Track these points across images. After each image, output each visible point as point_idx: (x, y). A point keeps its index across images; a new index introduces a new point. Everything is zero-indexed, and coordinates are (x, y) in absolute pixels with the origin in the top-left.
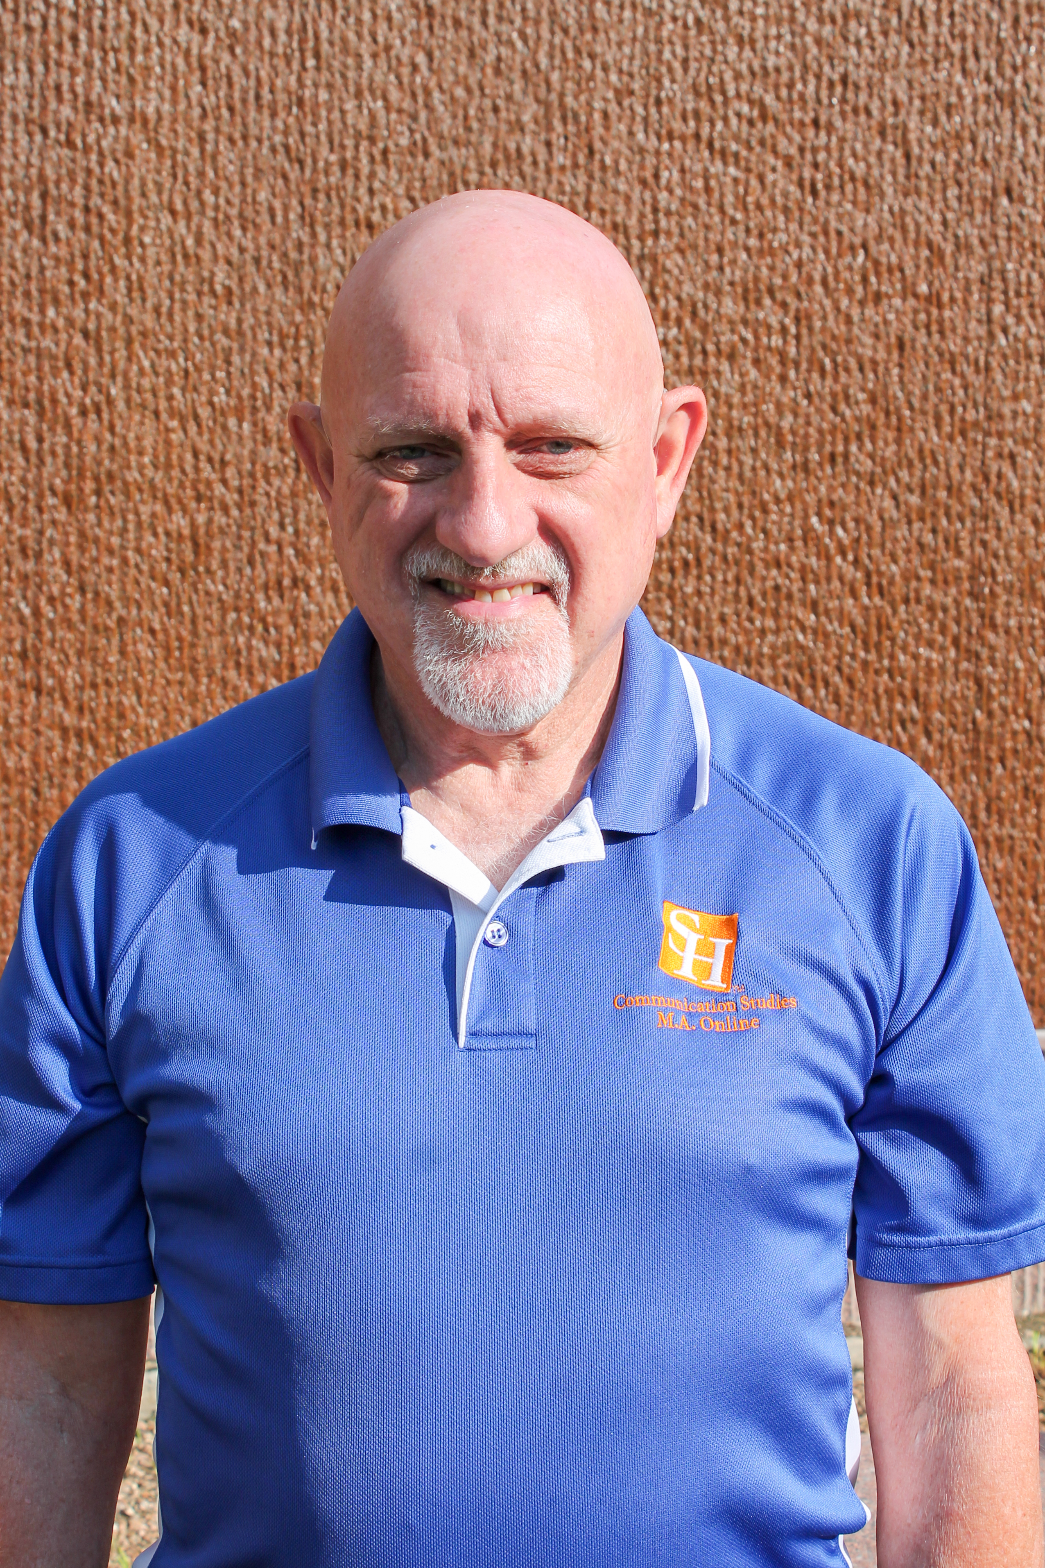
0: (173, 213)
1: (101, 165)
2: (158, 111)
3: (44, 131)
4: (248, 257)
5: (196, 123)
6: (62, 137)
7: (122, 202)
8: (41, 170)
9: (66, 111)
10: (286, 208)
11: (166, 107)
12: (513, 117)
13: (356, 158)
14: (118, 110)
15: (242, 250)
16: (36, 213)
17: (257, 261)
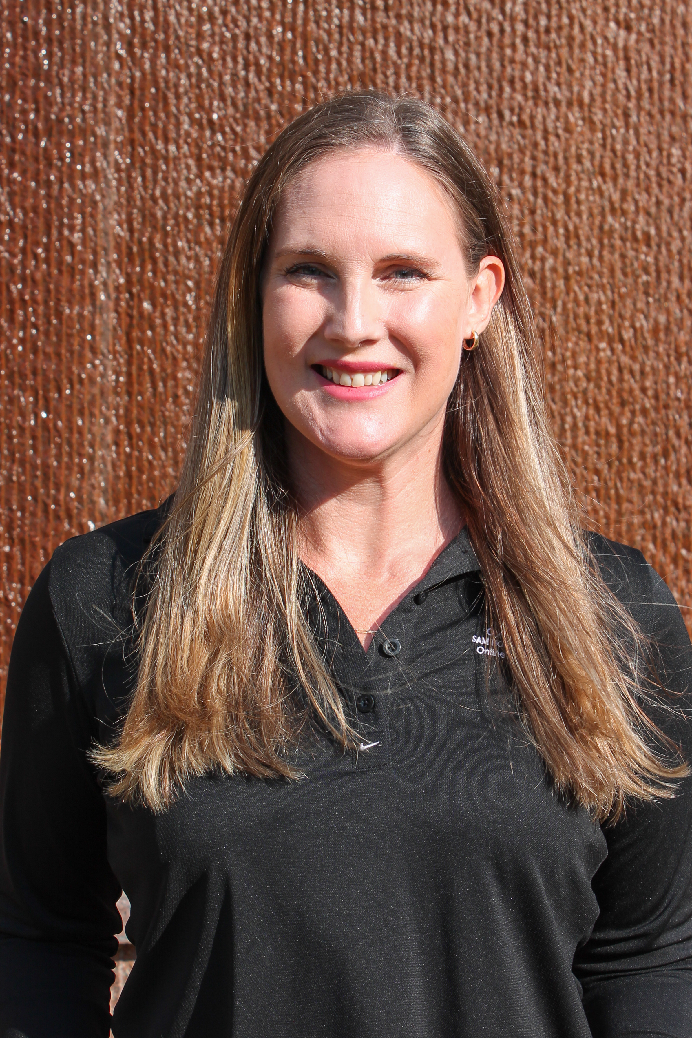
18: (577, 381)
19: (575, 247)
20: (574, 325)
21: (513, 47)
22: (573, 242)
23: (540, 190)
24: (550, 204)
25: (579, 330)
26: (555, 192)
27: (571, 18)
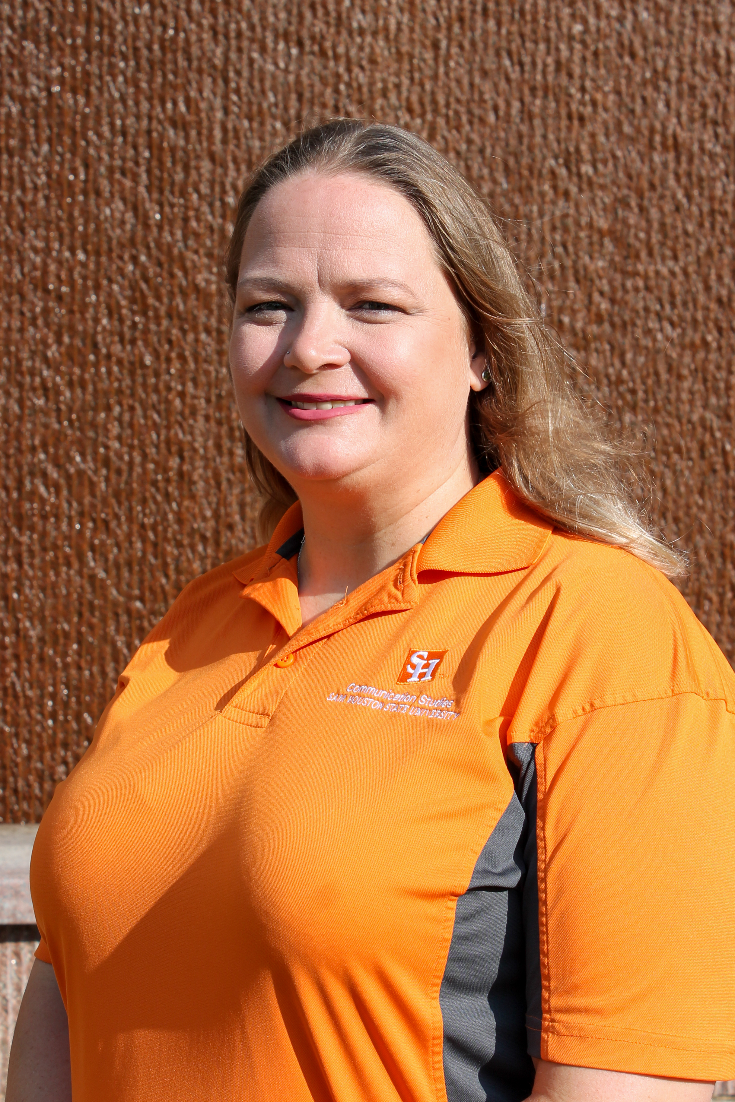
0: (410, 110)
1: (349, 70)
2: (399, 24)
3: (300, 44)
4: (474, 148)
5: (430, 33)
6: (316, 48)
7: (367, 103)
8: (298, 76)
9: (319, 27)
10: (508, 104)
11: (405, 19)
12: (710, 19)
13: (570, 60)
14: (364, 24)
15: (469, 142)
16: (292, 112)
17: (482, 151)
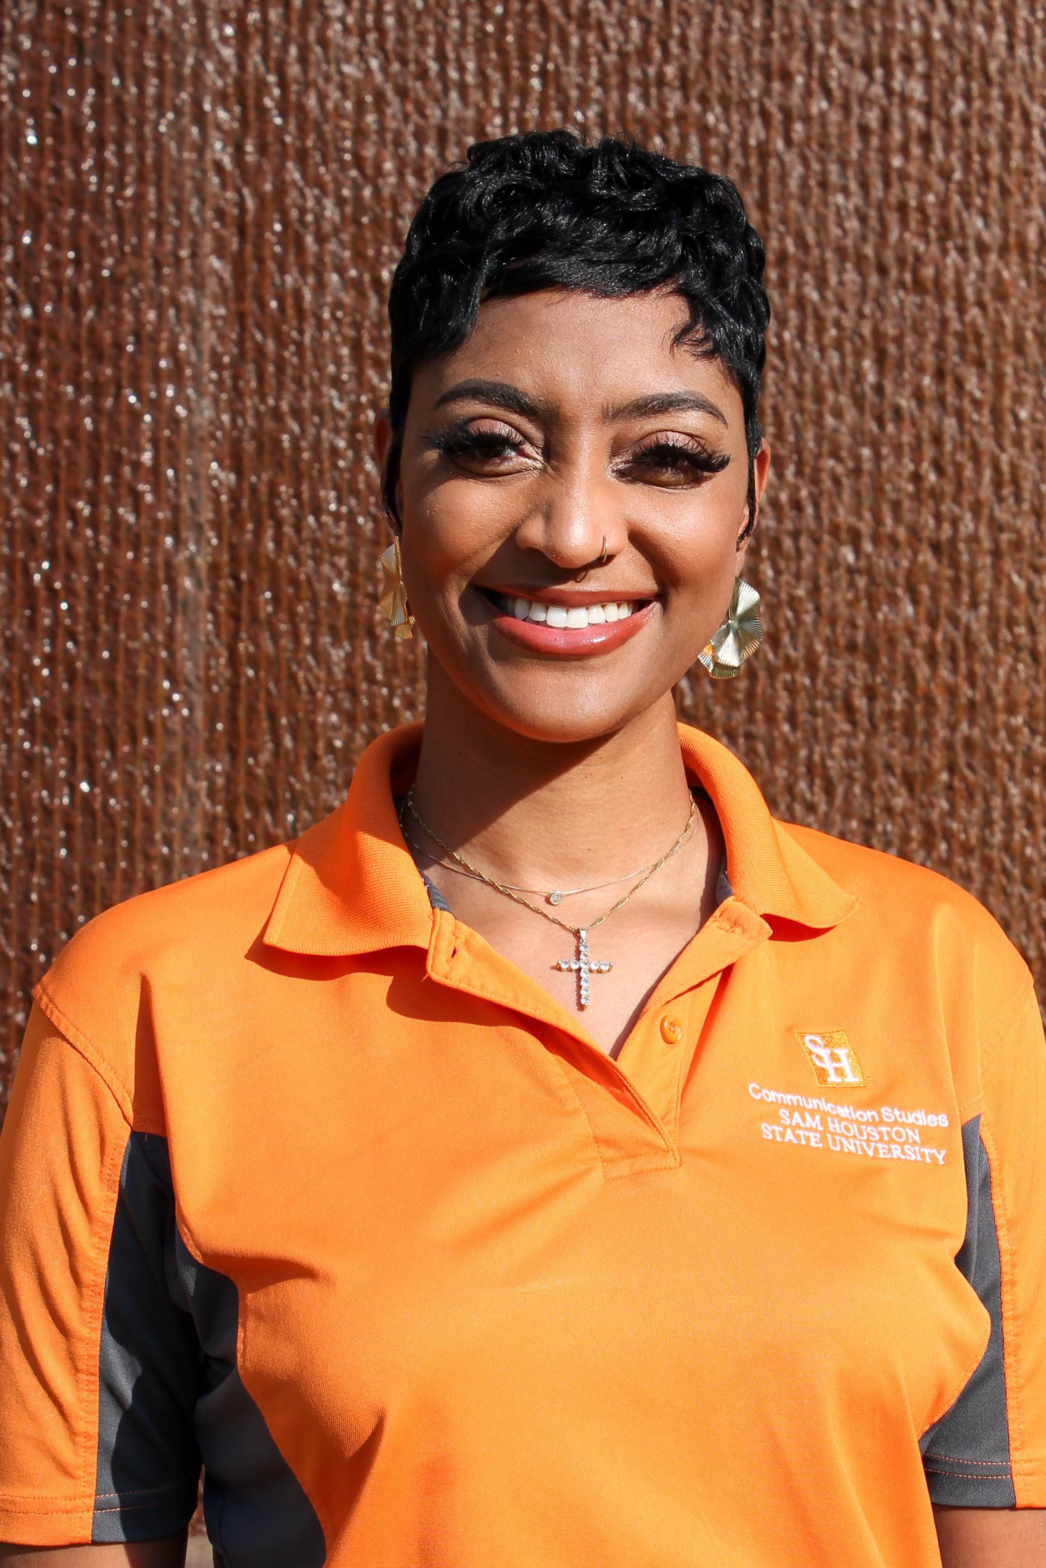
18: (1012, 733)
19: (1011, 500)
20: (1009, 638)
21: (905, 150)
22: (1007, 491)
23: (951, 399)
24: (967, 426)
25: (1016, 646)
26: (977, 404)
27: (1006, 100)
